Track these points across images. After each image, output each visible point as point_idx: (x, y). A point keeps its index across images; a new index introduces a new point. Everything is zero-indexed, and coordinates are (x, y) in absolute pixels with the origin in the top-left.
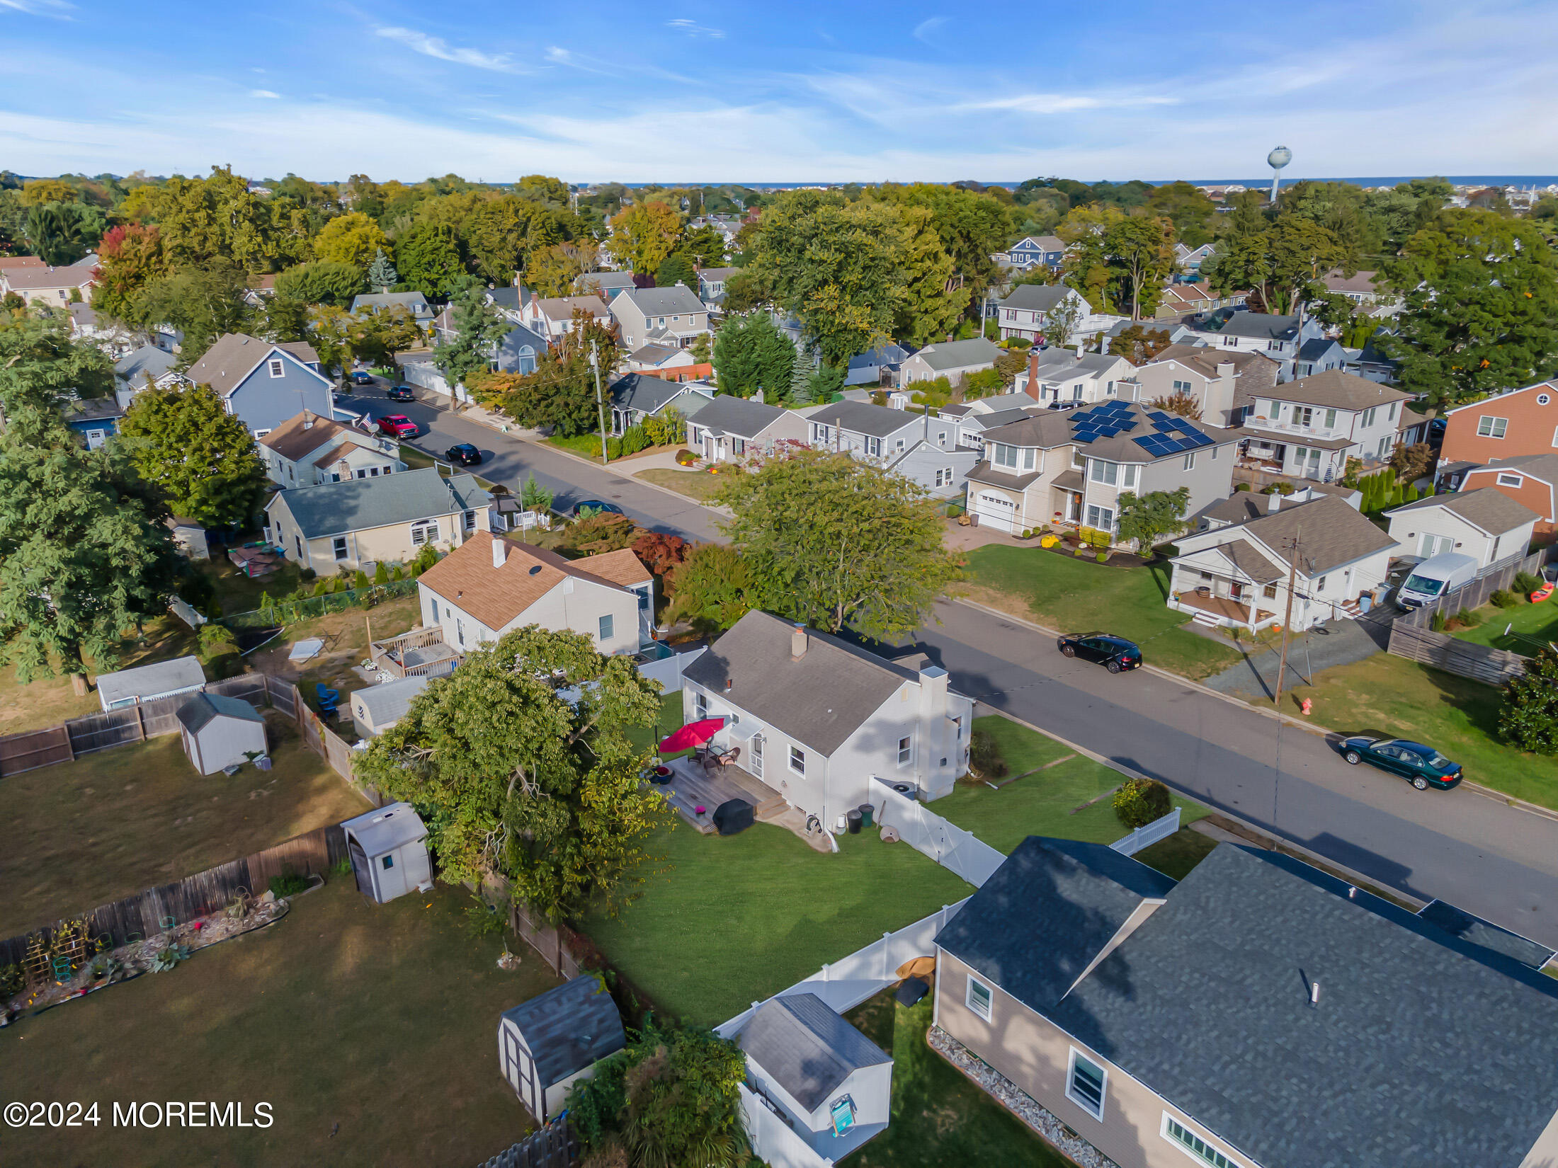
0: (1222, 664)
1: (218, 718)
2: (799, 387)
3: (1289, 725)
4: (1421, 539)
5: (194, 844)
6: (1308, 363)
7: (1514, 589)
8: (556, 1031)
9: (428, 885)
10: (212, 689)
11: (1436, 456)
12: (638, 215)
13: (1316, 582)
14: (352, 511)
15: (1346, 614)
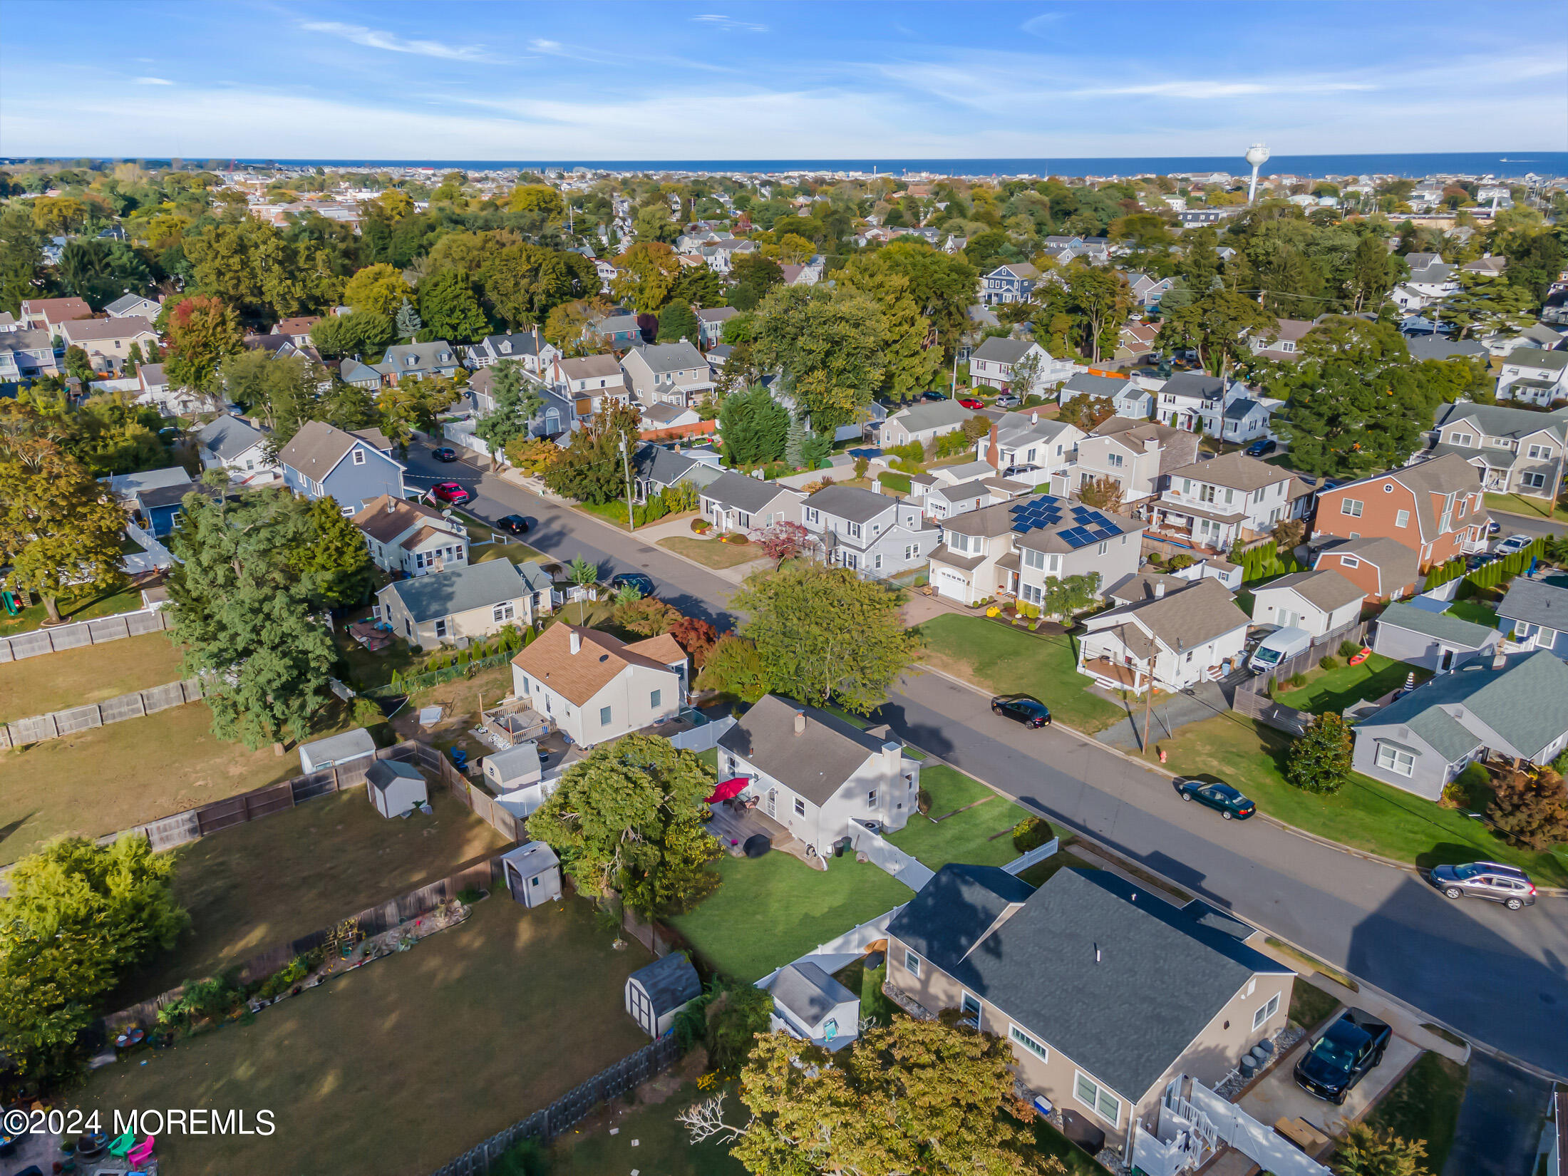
0: (1111, 721)
1: (398, 779)
2: (793, 453)
3: (1150, 770)
4: (1277, 611)
5: (396, 869)
6: (1234, 421)
7: (1339, 653)
8: (661, 985)
9: (559, 896)
10: (384, 753)
11: (1310, 528)
12: (640, 256)
13: (1185, 656)
14: (450, 597)
15: (1211, 677)
